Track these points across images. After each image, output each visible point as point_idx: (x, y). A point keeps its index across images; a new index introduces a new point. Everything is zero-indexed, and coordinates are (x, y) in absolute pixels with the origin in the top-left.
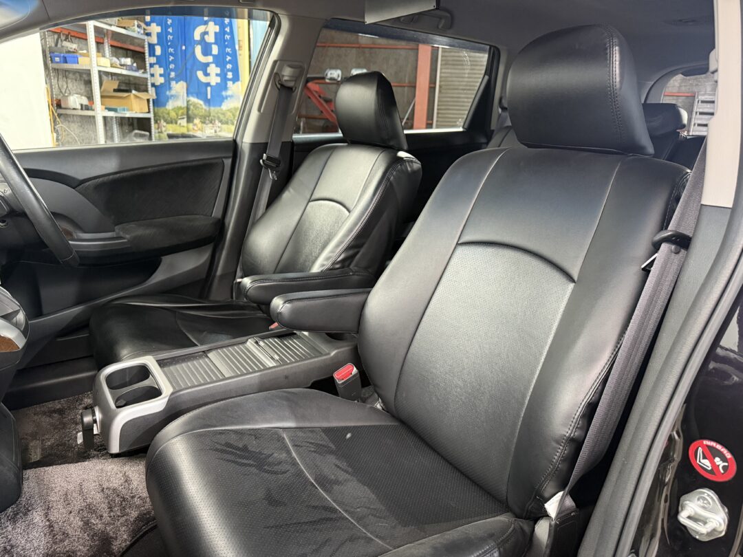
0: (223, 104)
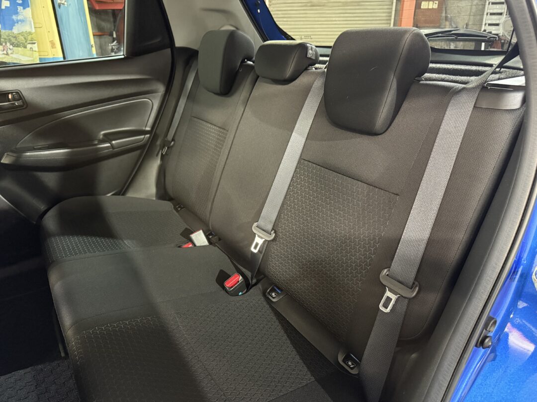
0: (14, 27)
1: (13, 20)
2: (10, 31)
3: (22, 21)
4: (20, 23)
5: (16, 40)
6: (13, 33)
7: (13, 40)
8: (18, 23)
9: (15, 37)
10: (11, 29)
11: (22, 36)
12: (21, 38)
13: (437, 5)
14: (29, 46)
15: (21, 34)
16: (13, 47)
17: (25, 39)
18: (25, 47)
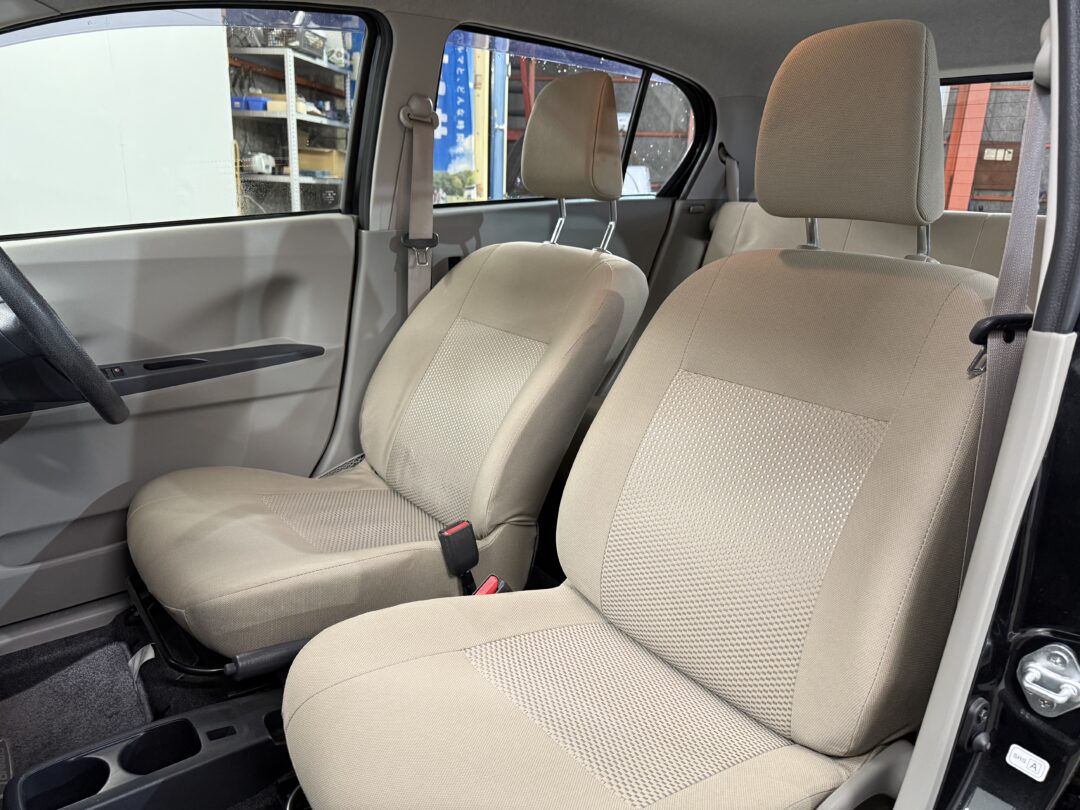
0: (450, 165)
1: (449, 155)
2: (444, 172)
3: (461, 155)
4: (458, 158)
5: (451, 184)
6: (447, 174)
7: (447, 184)
8: (455, 156)
9: (450, 180)
10: (446, 168)
11: (460, 177)
12: (457, 181)
13: (1011, 155)
14: (466, 193)
15: (459, 175)
16: (448, 194)
17: (463, 181)
18: (461, 194)
